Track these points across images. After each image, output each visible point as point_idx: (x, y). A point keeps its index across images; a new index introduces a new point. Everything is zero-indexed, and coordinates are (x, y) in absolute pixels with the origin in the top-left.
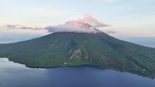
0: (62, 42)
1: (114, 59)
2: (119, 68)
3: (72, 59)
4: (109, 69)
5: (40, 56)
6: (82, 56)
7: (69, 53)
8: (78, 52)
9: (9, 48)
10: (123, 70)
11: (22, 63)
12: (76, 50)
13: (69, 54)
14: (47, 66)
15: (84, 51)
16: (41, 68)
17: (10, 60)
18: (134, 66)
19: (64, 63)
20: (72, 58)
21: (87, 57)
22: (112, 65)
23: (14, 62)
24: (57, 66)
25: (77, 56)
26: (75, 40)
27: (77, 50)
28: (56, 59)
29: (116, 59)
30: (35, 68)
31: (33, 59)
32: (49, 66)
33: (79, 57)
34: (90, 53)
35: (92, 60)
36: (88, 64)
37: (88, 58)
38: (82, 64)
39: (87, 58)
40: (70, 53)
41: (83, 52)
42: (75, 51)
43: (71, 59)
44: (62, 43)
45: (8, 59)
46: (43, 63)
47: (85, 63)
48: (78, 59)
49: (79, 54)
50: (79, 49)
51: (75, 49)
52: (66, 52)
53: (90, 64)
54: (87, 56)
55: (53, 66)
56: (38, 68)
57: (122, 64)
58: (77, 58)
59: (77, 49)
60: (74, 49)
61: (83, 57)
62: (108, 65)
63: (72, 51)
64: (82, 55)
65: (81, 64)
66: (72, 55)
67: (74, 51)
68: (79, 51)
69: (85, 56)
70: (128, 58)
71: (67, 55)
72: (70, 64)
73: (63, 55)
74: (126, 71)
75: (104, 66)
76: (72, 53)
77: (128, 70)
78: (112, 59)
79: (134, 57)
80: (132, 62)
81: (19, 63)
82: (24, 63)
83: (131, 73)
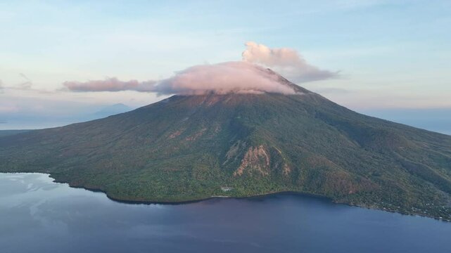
0: (203, 126)
1: (370, 173)
2: (395, 202)
3: (242, 175)
4: (364, 205)
6: (272, 167)
7: (229, 158)
8: (258, 156)
9: (45, 143)
10: (410, 210)
12: (251, 148)
13: (231, 161)
14: (174, 197)
15: (277, 151)
16: (155, 203)
17: (59, 178)
18: (439, 196)
19: (222, 189)
20: (240, 172)
21: (287, 170)
22: (371, 193)
23: (71, 186)
24: (203, 197)
25: (255, 167)
26: (239, 117)
27: (254, 148)
28: (194, 175)
29: (377, 175)
30: (139, 203)
31: (126, 175)
32: (179, 197)
33: (263, 168)
35: (303, 178)
36: (294, 190)
37: (289, 170)
38: (277, 190)
39: (289, 174)
40: (234, 157)
41: (272, 152)
42: (250, 152)
43: (238, 175)
44: (202, 128)
45: (50, 176)
46: (161, 188)
47: (285, 189)
48: (262, 175)
49: (261, 160)
50: (261, 146)
51: (248, 146)
52: (219, 154)
53: (300, 189)
54: (286, 165)
55: (192, 198)
56: (148, 203)
57: (401, 192)
58: (255, 173)
59: (255, 146)
60: (244, 145)
61: (276, 170)
62: (357, 192)
63: (238, 152)
64: (272, 164)
65: (272, 192)
66: (241, 163)
67: (246, 150)
68: (262, 151)
69: (280, 166)
70: (411, 173)
71: (224, 164)
72: (241, 189)
73: (211, 163)
74: (417, 212)
75: (344, 196)
76: (241, 157)
77: (423, 209)
78: (364, 176)
79: (433, 170)
80: (428, 183)
81: (86, 189)
82: (102, 188)
83: (438, 219)
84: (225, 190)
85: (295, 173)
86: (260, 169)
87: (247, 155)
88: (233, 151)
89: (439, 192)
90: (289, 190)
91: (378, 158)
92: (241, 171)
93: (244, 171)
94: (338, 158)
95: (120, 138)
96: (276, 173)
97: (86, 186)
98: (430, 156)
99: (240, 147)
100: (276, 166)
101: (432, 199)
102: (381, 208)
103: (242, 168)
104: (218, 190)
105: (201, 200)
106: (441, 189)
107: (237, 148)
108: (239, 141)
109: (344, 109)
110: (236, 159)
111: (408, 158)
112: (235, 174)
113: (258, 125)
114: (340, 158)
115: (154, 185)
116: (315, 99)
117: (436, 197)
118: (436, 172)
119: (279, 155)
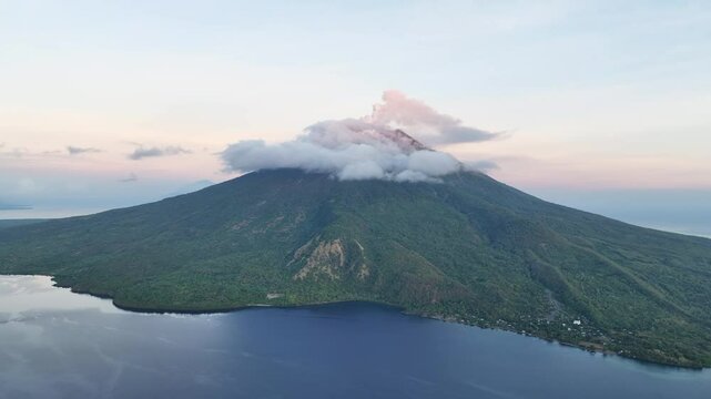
3: (305, 279)
4: (455, 318)
5: (177, 268)
6: (346, 269)
7: (296, 257)
8: (330, 253)
12: (322, 243)
13: (296, 261)
14: (196, 305)
15: (358, 248)
17: (61, 282)
19: (268, 295)
20: (303, 275)
21: (364, 272)
23: (73, 291)
24: (235, 305)
25: (324, 268)
27: (327, 242)
28: (239, 278)
30: (150, 311)
31: (150, 277)
33: (334, 271)
34: (381, 255)
35: (381, 284)
36: (365, 299)
37: (367, 274)
38: (341, 299)
39: (365, 277)
40: (302, 255)
41: (351, 251)
42: (320, 249)
43: (299, 278)
45: (52, 280)
46: (184, 294)
47: (353, 297)
48: (330, 278)
49: (333, 259)
50: (338, 241)
51: (320, 240)
54: (364, 266)
55: (221, 306)
58: (323, 276)
59: (330, 240)
60: (318, 238)
61: (351, 272)
63: (309, 248)
64: (347, 265)
65: (335, 300)
66: (307, 263)
67: (317, 246)
68: (337, 247)
69: (357, 269)
71: (288, 265)
72: (293, 297)
73: (271, 264)
75: (423, 306)
76: (309, 256)
82: (110, 294)
85: (373, 277)
86: (329, 270)
87: (316, 251)
90: (360, 298)
92: (305, 275)
93: (308, 273)
96: (350, 276)
97: (91, 290)
99: (313, 241)
100: (352, 268)
103: (306, 270)
110: (303, 258)
112: (296, 277)
119: (359, 253)
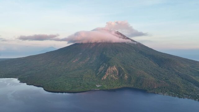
0: (88, 57)
1: (164, 79)
2: (176, 92)
4: (162, 93)
5: (60, 76)
6: (119, 76)
7: (100, 71)
8: (113, 70)
9: (17, 64)
10: (183, 96)
11: (39, 85)
12: (110, 67)
13: (100, 73)
14: (74, 90)
16: (66, 92)
17: (22, 80)
18: (196, 89)
19: (97, 86)
20: (105, 78)
21: (126, 77)
22: (165, 88)
24: (88, 89)
25: (112, 76)
26: (104, 53)
27: (111, 67)
28: (84, 79)
29: (167, 79)
30: (58, 92)
31: (53, 79)
32: (77, 90)
34: (130, 71)
35: (133, 81)
36: (129, 86)
37: (127, 77)
38: (122, 86)
39: (127, 79)
40: (102, 71)
41: (119, 69)
42: (109, 69)
43: (104, 79)
45: (18, 80)
46: (69, 86)
47: (125, 86)
48: (114, 79)
49: (114, 73)
50: (114, 66)
51: (108, 66)
52: (95, 70)
53: (132, 86)
54: (126, 75)
55: (83, 90)
56: (63, 92)
57: (178, 87)
58: (112, 78)
59: (112, 66)
60: (107, 65)
61: (121, 77)
62: (158, 87)
63: (104, 69)
64: (119, 74)
65: (119, 87)
66: (105, 74)
67: (108, 68)
68: (115, 68)
69: (123, 75)
70: (183, 78)
71: (98, 74)
72: (105, 86)
73: (92, 74)
74: (186, 97)
75: (152, 89)
76: (105, 71)
77: (189, 95)
78: (161, 80)
79: (192, 77)
80: (190, 83)
81: (34, 86)
82: (41, 85)
83: (196, 100)
84: (98, 86)
85: (130, 79)
86: (114, 76)
87: (108, 70)
88: (102, 68)
89: (196, 87)
90: (127, 86)
91: (167, 72)
93: (106, 77)
94: (149, 72)
95: (51, 62)
96: (121, 78)
97: (34, 84)
98: (190, 71)
99: (105, 66)
100: (121, 75)
101: (192, 90)
102: (169, 95)
103: (106, 76)
104: (95, 86)
105: (87, 91)
106: (196, 86)
107: (104, 67)
108: (104, 64)
109: (151, 49)
110: (103, 72)
111: (181, 72)
112: (102, 79)
113: (113, 56)
114: (150, 71)
115: (65, 84)
116: (138, 45)
117: (194, 90)
118: (194, 78)
119: (122, 70)
